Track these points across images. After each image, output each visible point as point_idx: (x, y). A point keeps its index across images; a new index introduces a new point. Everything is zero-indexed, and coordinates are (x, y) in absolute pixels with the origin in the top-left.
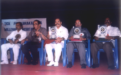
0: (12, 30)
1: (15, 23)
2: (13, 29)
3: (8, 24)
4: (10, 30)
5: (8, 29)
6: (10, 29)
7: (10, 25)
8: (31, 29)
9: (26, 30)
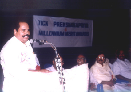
0: (51, 34)
1: (55, 23)
2: (52, 32)
3: (44, 23)
4: (48, 34)
5: (45, 32)
6: (47, 32)
7: (47, 25)
8: (76, 33)
9: (70, 35)
